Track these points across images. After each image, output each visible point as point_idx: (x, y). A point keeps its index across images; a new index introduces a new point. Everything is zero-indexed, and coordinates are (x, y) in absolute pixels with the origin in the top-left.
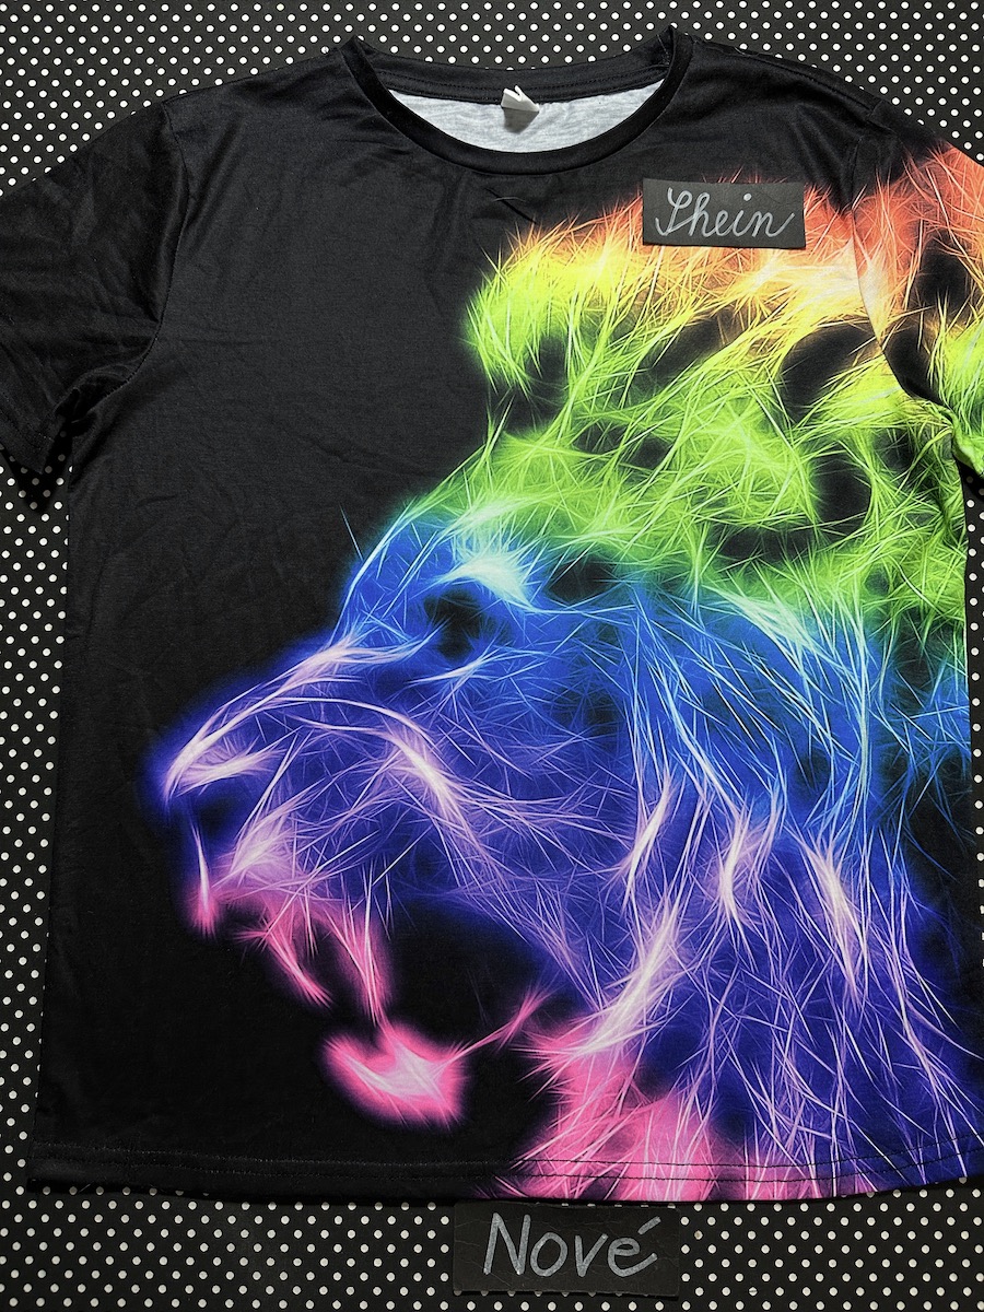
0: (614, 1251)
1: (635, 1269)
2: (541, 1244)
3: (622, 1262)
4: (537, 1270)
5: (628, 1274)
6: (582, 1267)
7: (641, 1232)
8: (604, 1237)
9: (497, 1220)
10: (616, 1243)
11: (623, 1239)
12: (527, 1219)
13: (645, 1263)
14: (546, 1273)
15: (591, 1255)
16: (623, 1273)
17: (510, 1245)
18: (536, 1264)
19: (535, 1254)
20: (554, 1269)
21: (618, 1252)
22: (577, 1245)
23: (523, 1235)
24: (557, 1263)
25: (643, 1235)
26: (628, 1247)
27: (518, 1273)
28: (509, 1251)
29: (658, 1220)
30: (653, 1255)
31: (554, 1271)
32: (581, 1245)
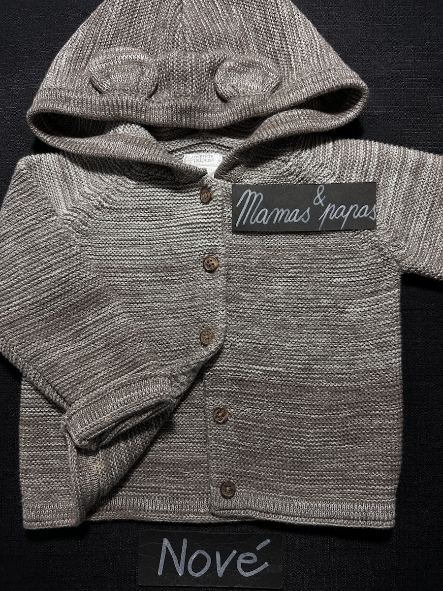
0: (241, 560)
1: (255, 572)
2: (194, 556)
3: (246, 567)
4: (191, 573)
5: (250, 575)
6: (221, 570)
7: (258, 548)
8: (235, 552)
9: (166, 542)
10: (242, 556)
11: (246, 553)
12: (185, 541)
13: (261, 568)
14: (198, 575)
15: (226, 563)
16: (247, 575)
17: (174, 557)
18: (191, 569)
19: (190, 563)
20: (203, 572)
21: (244, 561)
22: (217, 557)
23: (183, 551)
24: (204, 569)
25: (259, 550)
26: (250, 558)
27: (180, 575)
28: (174, 561)
29: (269, 541)
30: (266, 563)
31: (203, 573)
32: (220, 557)
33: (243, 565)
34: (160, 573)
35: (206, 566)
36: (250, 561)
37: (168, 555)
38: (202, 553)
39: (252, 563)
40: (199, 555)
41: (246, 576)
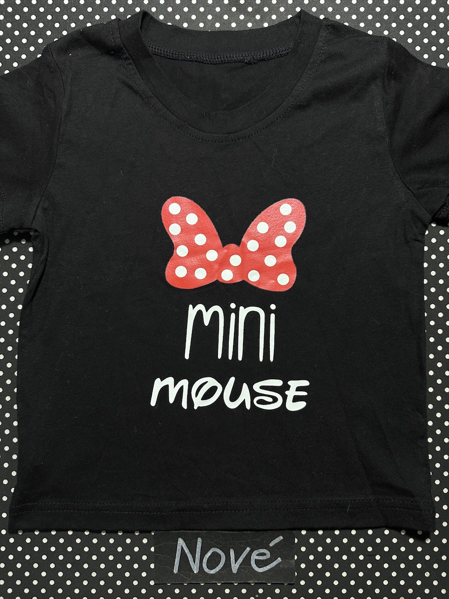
0: (254, 557)
1: (268, 567)
2: (209, 554)
3: (259, 563)
4: (206, 570)
5: (264, 571)
6: (235, 567)
7: (271, 545)
8: (248, 549)
9: (181, 542)
10: (256, 552)
11: (261, 550)
12: (199, 540)
13: (274, 564)
14: (213, 572)
15: (240, 560)
17: (189, 556)
18: (206, 567)
19: (205, 560)
21: (257, 558)
22: (231, 554)
23: (197, 549)
24: (219, 566)
25: (273, 546)
26: (263, 554)
27: (195, 572)
28: (189, 559)
29: (281, 538)
30: (279, 558)
31: (218, 570)
32: (234, 555)
33: (257, 562)
34: (175, 571)
35: (221, 563)
36: (263, 557)
37: (183, 554)
38: (216, 551)
39: (265, 558)
40: (214, 553)
41: (260, 571)
